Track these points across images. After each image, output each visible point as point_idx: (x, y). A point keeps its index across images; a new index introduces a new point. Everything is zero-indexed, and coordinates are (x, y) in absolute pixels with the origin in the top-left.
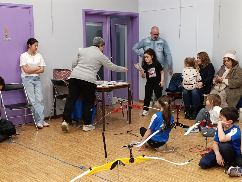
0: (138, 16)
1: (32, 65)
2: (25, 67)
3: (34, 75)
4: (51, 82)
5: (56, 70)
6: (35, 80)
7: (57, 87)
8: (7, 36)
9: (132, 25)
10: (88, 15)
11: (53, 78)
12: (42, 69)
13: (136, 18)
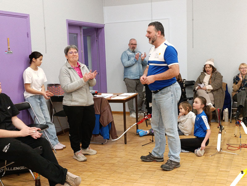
0: (103, 27)
5: (50, 85)
6: (40, 99)
8: (9, 49)
9: (97, 36)
13: (102, 30)
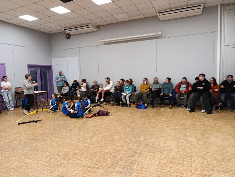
0: (52, 67)
1: (6, 86)
2: (3, 87)
3: (7, 90)
4: (14, 93)
5: (16, 88)
6: (7, 92)
7: (17, 95)
9: (50, 69)
10: (30, 66)
11: (15, 91)
12: (10, 88)
